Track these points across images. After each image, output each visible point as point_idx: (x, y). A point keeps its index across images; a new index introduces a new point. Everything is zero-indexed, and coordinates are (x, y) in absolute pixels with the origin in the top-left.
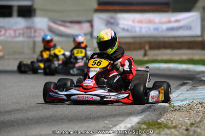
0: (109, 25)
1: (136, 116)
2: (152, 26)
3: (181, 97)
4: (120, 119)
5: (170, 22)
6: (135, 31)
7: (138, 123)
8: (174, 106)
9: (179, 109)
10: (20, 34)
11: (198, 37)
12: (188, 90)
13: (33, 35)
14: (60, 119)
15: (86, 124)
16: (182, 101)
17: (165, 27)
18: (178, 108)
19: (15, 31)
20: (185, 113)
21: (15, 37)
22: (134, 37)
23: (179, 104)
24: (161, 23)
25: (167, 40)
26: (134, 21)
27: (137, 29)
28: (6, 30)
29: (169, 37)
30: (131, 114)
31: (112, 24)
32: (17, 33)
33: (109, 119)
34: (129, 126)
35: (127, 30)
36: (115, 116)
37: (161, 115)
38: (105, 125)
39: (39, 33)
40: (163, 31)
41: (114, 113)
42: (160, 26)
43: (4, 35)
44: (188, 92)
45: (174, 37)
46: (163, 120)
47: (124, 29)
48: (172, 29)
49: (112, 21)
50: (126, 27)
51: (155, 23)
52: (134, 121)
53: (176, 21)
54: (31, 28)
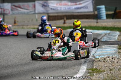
0: (44, 7)
2: (67, 7)
3: (97, 53)
5: (76, 5)
6: (58, 10)
11: (91, 12)
13: (3, 12)
16: (99, 56)
17: (74, 7)
20: (103, 62)
22: (57, 13)
24: (72, 5)
25: (75, 14)
26: (57, 4)
27: (59, 9)
35: (54, 9)
39: (7, 11)
40: (73, 9)
41: (73, 64)
42: (71, 7)
45: (78, 13)
46: (95, 66)
47: (52, 9)
48: (78, 8)
49: (45, 4)
50: (53, 8)
51: (68, 5)
53: (80, 4)
54: (2, 9)
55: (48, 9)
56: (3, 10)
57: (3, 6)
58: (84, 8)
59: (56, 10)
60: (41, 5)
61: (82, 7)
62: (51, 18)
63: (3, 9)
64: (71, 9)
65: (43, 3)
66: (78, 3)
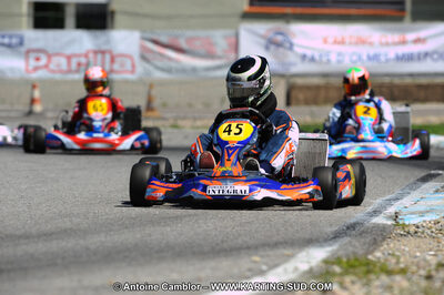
1: (322, 246)
2: (365, 51)
3: (421, 206)
4: (287, 252)
5: (404, 42)
6: (329, 61)
7: (326, 262)
8: (404, 226)
9: (417, 232)
10: (79, 64)
12: (437, 191)
13: (108, 67)
14: (157, 252)
15: (212, 263)
16: (422, 214)
17: (392, 52)
18: (412, 229)
19: (69, 58)
20: (428, 240)
21: (69, 71)
22: (325, 75)
23: (416, 220)
24: (387, 44)
25: (397, 81)
26: (325, 41)
27: (333, 58)
28: (49, 56)
29: (401, 76)
30: (310, 242)
31: (279, 45)
32: (74, 62)
33: (262, 253)
34: (304, 267)
35: (312, 59)
36: (276, 245)
37: (375, 244)
38: (253, 266)
40: (387, 61)
41: (275, 239)
42: (382, 50)
43: (46, 66)
44: (437, 195)
45: (411, 75)
46: (378, 254)
47: (304, 57)
48: (409, 58)
49: (279, 38)
50: (309, 53)
51: (371, 44)
52: (316, 256)
53: (417, 41)
54: (103, 52)
55: (291, 57)
56: (108, 57)
57: (108, 42)
58: (435, 56)
59: (321, 62)
60: (263, 41)
61: (426, 54)
62: (301, 96)
63: (110, 52)
64: (383, 58)
65: (271, 35)
66: (411, 36)
